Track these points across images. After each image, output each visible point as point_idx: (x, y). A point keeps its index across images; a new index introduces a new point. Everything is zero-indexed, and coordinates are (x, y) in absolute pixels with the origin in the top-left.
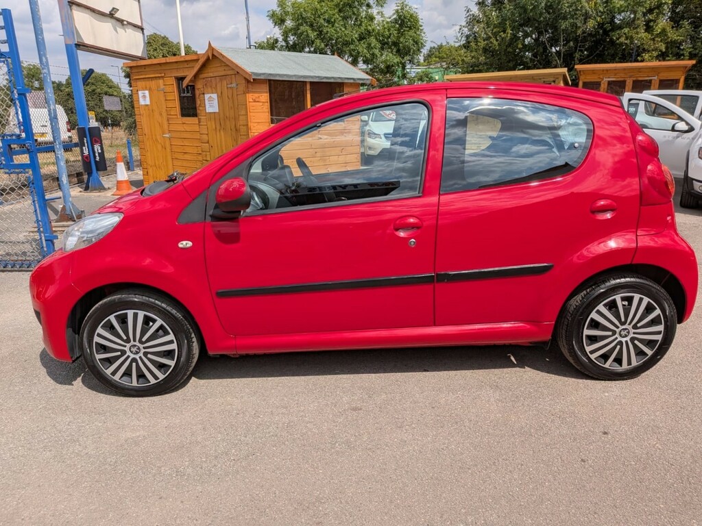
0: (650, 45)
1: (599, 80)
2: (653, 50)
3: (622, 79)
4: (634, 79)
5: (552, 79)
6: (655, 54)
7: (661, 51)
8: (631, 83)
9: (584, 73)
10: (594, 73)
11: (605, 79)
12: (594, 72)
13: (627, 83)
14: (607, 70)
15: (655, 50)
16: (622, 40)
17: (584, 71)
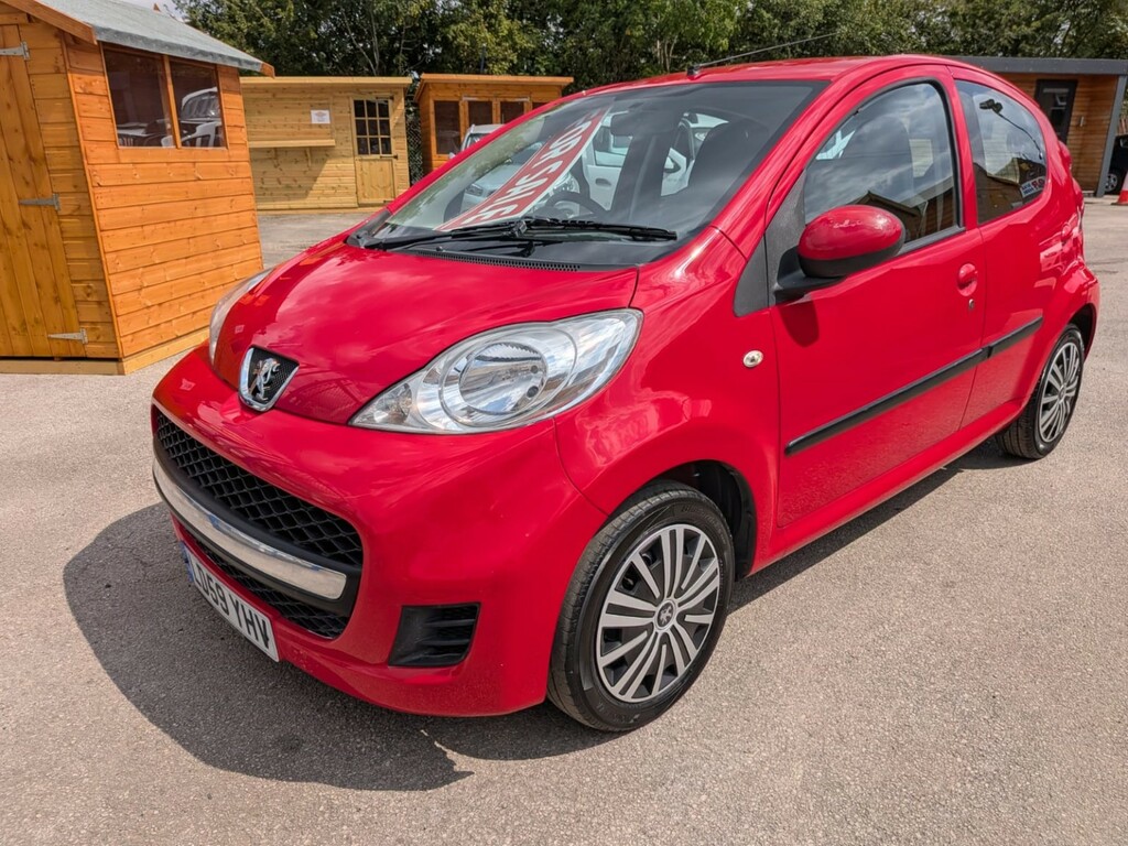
0: (497, 52)
1: (456, 99)
2: (502, 60)
3: (487, 100)
4: (502, 100)
5: (389, 94)
6: (506, 65)
7: (511, 61)
8: (499, 106)
9: (434, 88)
10: (448, 88)
11: (464, 99)
12: (446, 85)
13: (494, 106)
14: (465, 85)
15: (505, 59)
16: (461, 40)
17: (434, 84)
